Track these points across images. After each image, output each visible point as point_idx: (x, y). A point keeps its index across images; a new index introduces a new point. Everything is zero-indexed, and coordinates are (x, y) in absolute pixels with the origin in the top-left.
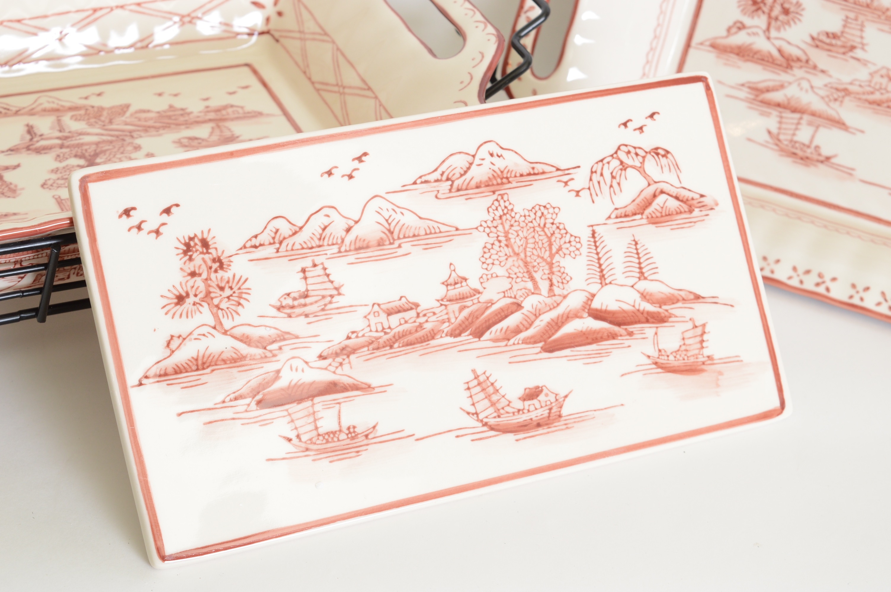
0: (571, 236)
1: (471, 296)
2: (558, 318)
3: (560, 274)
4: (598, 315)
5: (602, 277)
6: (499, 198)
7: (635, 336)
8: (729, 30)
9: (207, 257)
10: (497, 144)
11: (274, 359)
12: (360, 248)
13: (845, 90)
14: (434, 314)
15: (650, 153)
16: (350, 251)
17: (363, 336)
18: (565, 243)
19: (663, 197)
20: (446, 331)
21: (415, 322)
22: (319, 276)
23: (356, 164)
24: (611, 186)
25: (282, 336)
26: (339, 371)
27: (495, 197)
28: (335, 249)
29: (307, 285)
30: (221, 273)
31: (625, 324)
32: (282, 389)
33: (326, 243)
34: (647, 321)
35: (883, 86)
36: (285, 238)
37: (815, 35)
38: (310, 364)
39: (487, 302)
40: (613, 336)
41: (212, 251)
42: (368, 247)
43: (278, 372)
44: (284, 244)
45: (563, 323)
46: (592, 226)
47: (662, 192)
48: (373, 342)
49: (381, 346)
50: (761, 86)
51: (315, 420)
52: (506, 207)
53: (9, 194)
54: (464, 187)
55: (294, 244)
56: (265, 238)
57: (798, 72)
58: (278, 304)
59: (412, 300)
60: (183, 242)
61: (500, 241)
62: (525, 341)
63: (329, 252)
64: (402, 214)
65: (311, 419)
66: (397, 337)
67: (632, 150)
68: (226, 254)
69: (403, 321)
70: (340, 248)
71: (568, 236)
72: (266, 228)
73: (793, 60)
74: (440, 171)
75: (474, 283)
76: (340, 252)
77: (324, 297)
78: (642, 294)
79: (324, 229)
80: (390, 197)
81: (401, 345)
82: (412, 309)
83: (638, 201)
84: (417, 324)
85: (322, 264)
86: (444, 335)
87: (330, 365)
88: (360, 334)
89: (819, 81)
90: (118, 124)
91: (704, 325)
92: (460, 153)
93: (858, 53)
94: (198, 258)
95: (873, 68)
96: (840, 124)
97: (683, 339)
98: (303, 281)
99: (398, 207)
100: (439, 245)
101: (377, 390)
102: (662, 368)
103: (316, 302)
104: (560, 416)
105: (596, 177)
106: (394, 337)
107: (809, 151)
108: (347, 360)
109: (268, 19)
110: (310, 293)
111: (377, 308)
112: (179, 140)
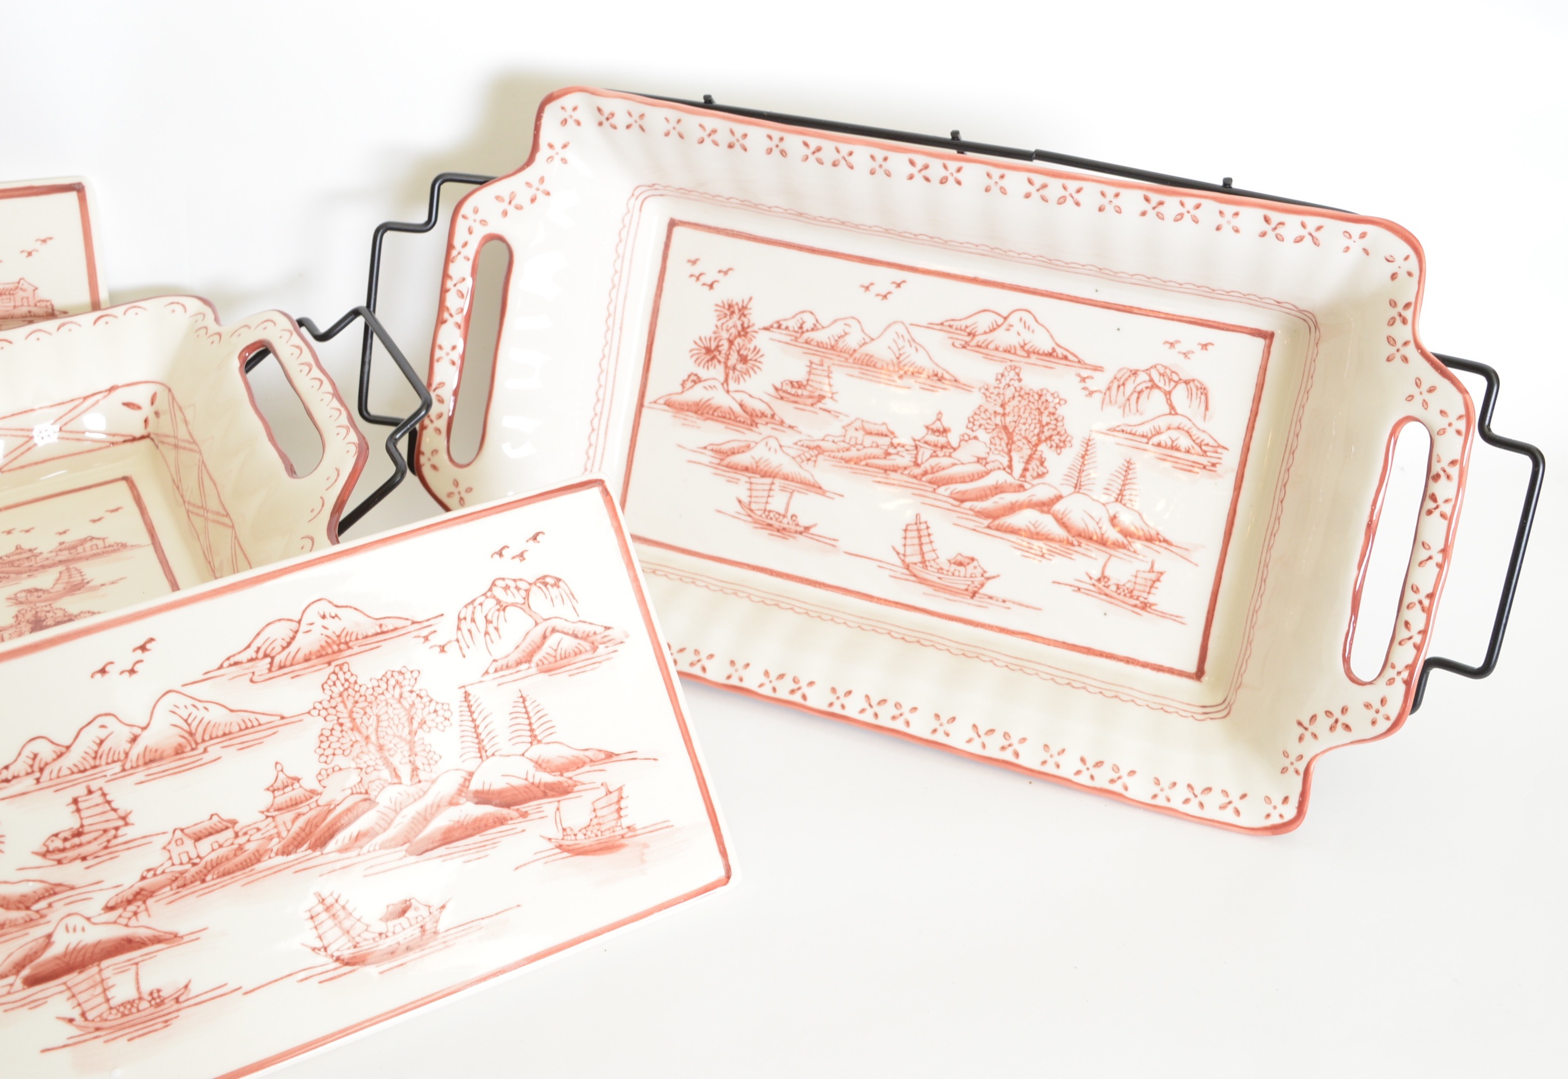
0: (437, 703)
1: (307, 800)
2: (426, 810)
3: (425, 754)
4: (482, 798)
5: (481, 749)
6: (337, 669)
7: (530, 817)
8: (683, 384)
10: (330, 602)
11: (43, 921)
12: (151, 761)
13: (818, 447)
14: (258, 830)
15: (535, 583)
16: (138, 766)
17: (163, 872)
18: (429, 713)
19: (555, 638)
20: (275, 849)
21: (232, 844)
22: (97, 805)
23: (139, 655)
24: (487, 633)
25: (52, 889)
26: (133, 922)
27: (331, 669)
28: (117, 767)
29: (81, 819)
31: (516, 804)
32: (57, 958)
33: (104, 761)
34: (545, 795)
35: (859, 442)
36: (47, 764)
37: (779, 386)
38: (93, 920)
39: (329, 805)
40: (502, 821)
42: (161, 759)
43: (49, 936)
44: (47, 772)
45: (433, 815)
46: (464, 687)
47: (554, 630)
48: (177, 878)
49: (188, 881)
50: (725, 447)
51: (105, 990)
52: (346, 680)
54: (288, 663)
55: (60, 770)
56: (20, 767)
57: (764, 430)
58: (44, 849)
59: (226, 816)
61: (341, 725)
62: (383, 846)
63: (108, 773)
64: (206, 709)
65: (99, 989)
66: (209, 868)
67: (512, 584)
69: (216, 846)
70: (123, 766)
71: (433, 704)
72: (20, 754)
73: (757, 416)
74: (254, 647)
75: (310, 782)
76: (124, 770)
77: (105, 831)
78: (536, 763)
79: (100, 745)
80: (186, 690)
81: (215, 877)
82: (227, 828)
83: (523, 647)
84: (236, 846)
85: (101, 789)
86: (273, 855)
87: (120, 916)
88: (159, 872)
89: (788, 438)
91: (620, 789)
92: (280, 620)
93: (827, 403)
95: (846, 421)
96: (816, 488)
97: (595, 810)
98: (76, 815)
99: (200, 701)
100: (259, 742)
101: (186, 939)
102: (568, 851)
103: (95, 839)
104: (436, 933)
105: (465, 625)
106: (205, 868)
107: (785, 521)
108: (143, 907)
109: (146, 421)
110: (86, 829)
111: (178, 833)
112: (16, 594)
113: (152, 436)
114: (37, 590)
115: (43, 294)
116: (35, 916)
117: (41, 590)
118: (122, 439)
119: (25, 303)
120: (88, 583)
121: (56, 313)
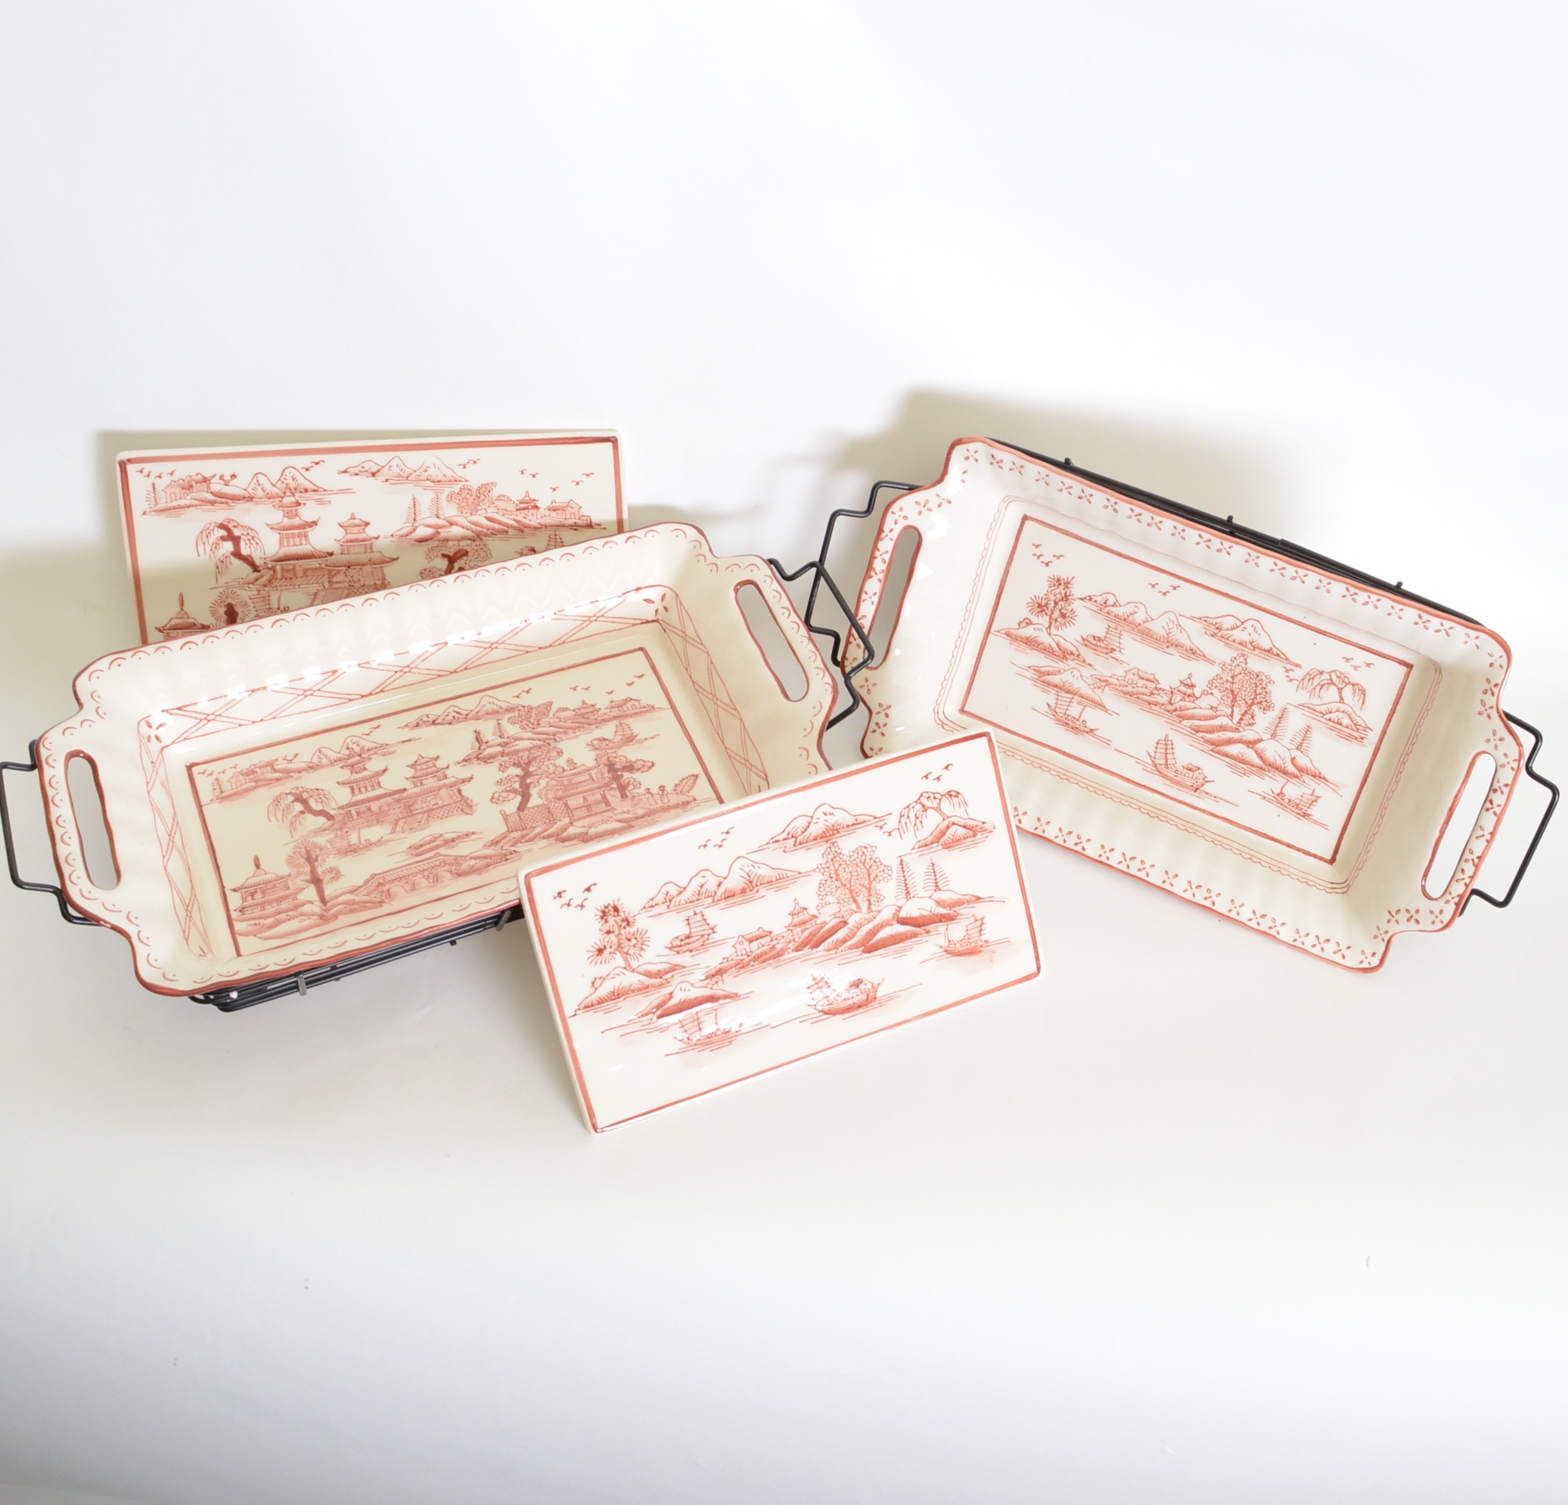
0: (885, 866)
1: (810, 920)
2: (874, 928)
3: (876, 895)
4: (903, 922)
5: (908, 893)
6: (831, 845)
7: (931, 933)
8: (1019, 624)
9: (618, 919)
10: (830, 806)
11: (668, 985)
12: (728, 897)
13: (1106, 681)
14: (783, 937)
15: (945, 795)
16: (721, 900)
17: (732, 960)
18: (880, 872)
19: (954, 828)
20: (792, 948)
21: (769, 945)
22: (699, 921)
23: (725, 836)
24: (915, 825)
25: (674, 967)
26: (715, 987)
27: (828, 845)
28: (710, 900)
29: (690, 928)
30: (628, 929)
31: (924, 925)
32: (675, 1005)
33: (703, 896)
34: (941, 921)
35: (1134, 682)
36: (673, 898)
37: (1085, 637)
38: (695, 985)
39: (822, 924)
40: (915, 935)
41: (622, 914)
42: (734, 895)
43: (671, 993)
44: (673, 902)
45: (878, 931)
46: (900, 857)
47: (954, 824)
48: (739, 963)
49: (745, 965)
50: (1043, 669)
51: (699, 1024)
52: (836, 852)
53: (467, 810)
54: (805, 841)
55: (680, 901)
56: (659, 899)
57: (1072, 663)
58: (670, 946)
59: (767, 929)
60: (600, 909)
61: (831, 878)
62: (850, 948)
63: (705, 903)
64: (759, 867)
65: (696, 1023)
66: (756, 958)
67: (932, 795)
68: (631, 915)
69: (760, 946)
70: (713, 899)
71: (882, 866)
72: (659, 891)
73: (1068, 653)
74: (786, 832)
75: (812, 911)
76: (714, 902)
77: (703, 936)
78: (937, 902)
79: (701, 887)
80: (749, 856)
81: (759, 963)
82: (767, 936)
83: (934, 834)
84: (771, 946)
85: (701, 912)
86: (790, 951)
87: (708, 983)
88: (730, 959)
89: (1087, 672)
90: (544, 727)
91: (982, 919)
92: (801, 816)
93: (1117, 654)
94: (611, 920)
95: (1128, 668)
96: (1101, 706)
97: (967, 930)
98: (688, 926)
99: (757, 863)
100: (786, 887)
101: (742, 997)
102: (950, 954)
103: (697, 940)
104: (875, 998)
105: (904, 820)
106: (754, 958)
107: (1078, 723)
108: (720, 979)
109: (657, 611)
110: (693, 935)
111: (741, 939)
112: (591, 742)
113: (660, 621)
114: (605, 739)
115: (585, 511)
116: (665, 982)
117: (607, 740)
118: (640, 622)
119: (573, 517)
120: (636, 736)
121: (593, 525)
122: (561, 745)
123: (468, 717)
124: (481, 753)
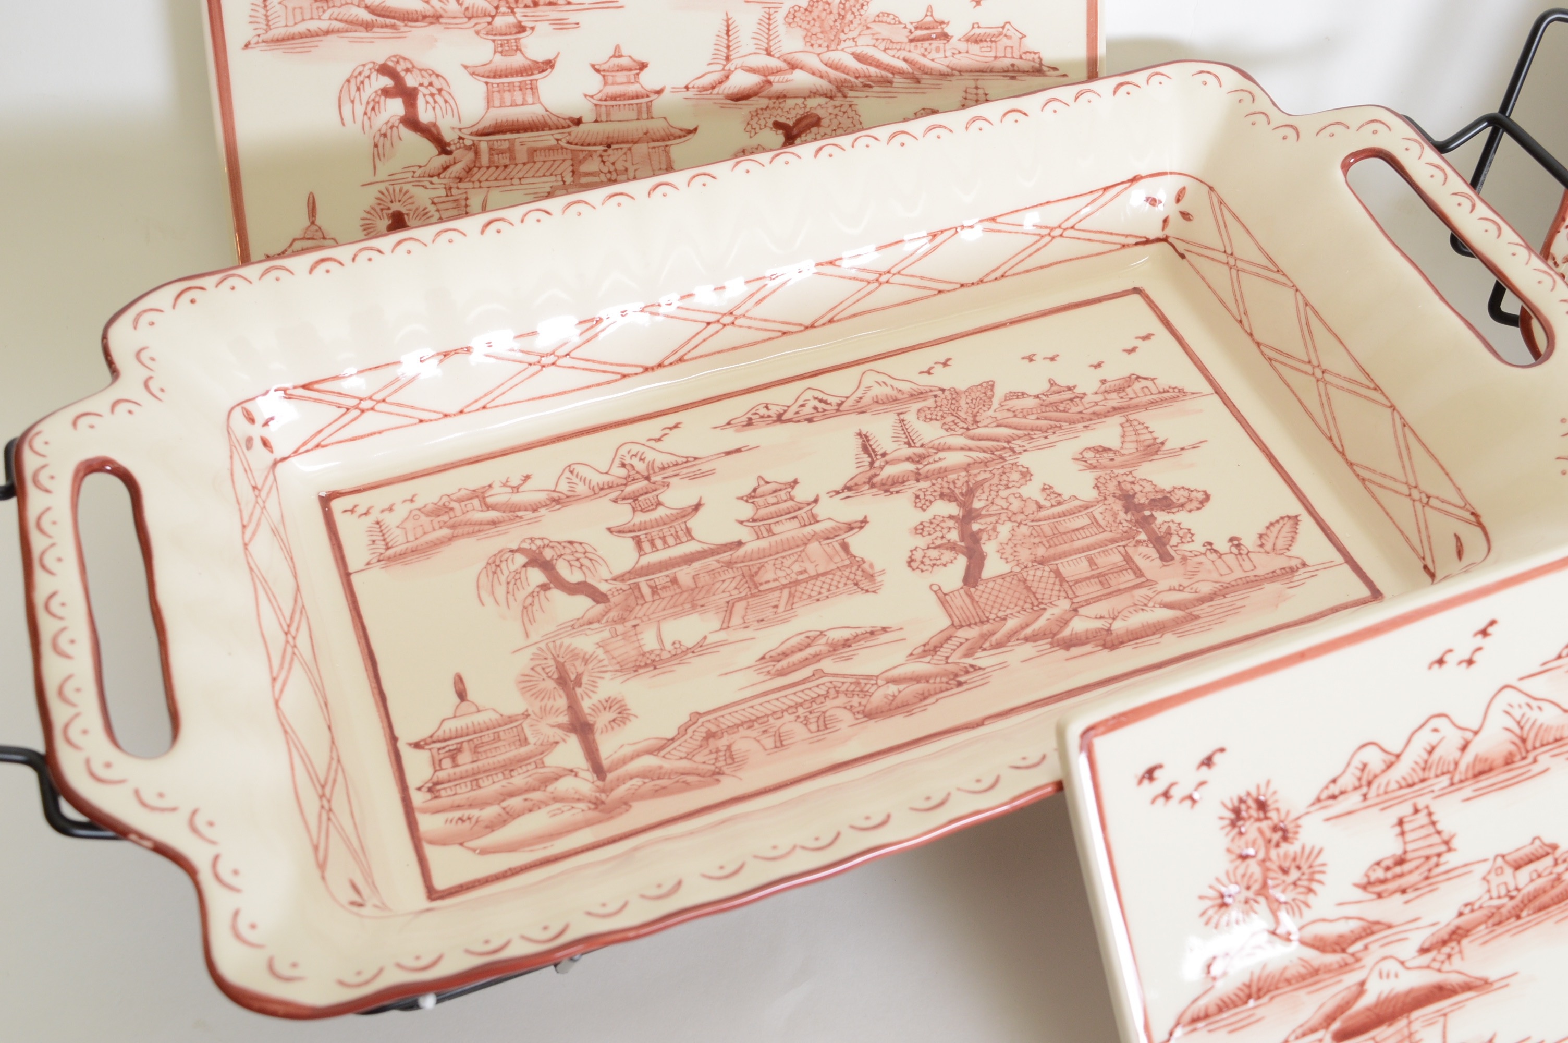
9: (1265, 825)
11: (1358, 965)
12: (1481, 773)
16: (1467, 779)
17: (1481, 907)
21: (1551, 873)
22: (1422, 827)
25: (1370, 928)
26: (1446, 967)
28: (1445, 781)
29: (1405, 843)
30: (1285, 847)
32: (1368, 1009)
33: (1433, 773)
36: (1375, 776)
38: (1408, 964)
41: (1272, 814)
42: (1491, 770)
43: (1362, 984)
44: (1374, 786)
48: (1493, 914)
49: (1504, 918)
53: (865, 584)
55: (1388, 784)
56: (1348, 781)
58: (1365, 880)
59: (1548, 840)
60: (1230, 805)
63: (1436, 788)
64: (1540, 708)
66: (1526, 901)
68: (1293, 816)
69: (1534, 875)
70: (1452, 779)
72: (1349, 764)
76: (1452, 784)
77: (1428, 858)
79: (1430, 753)
80: (1526, 685)
81: (1531, 912)
82: (1547, 854)
84: (1554, 876)
85: (1427, 807)
87: (1434, 960)
88: (1476, 906)
90: (986, 426)
94: (1251, 828)
98: (1400, 839)
99: (1535, 699)
101: (1496, 985)
103: (1417, 868)
106: (1522, 902)
108: (1457, 949)
109: (1165, 221)
110: (1409, 856)
111: (1500, 861)
112: (1081, 453)
113: (1170, 240)
114: (1106, 450)
115: (1031, 44)
116: (1350, 960)
117: (1110, 450)
118: (1134, 241)
119: (1009, 55)
120: (1163, 443)
121: (1045, 69)
122: (1025, 460)
123: (842, 408)
124: (876, 475)
